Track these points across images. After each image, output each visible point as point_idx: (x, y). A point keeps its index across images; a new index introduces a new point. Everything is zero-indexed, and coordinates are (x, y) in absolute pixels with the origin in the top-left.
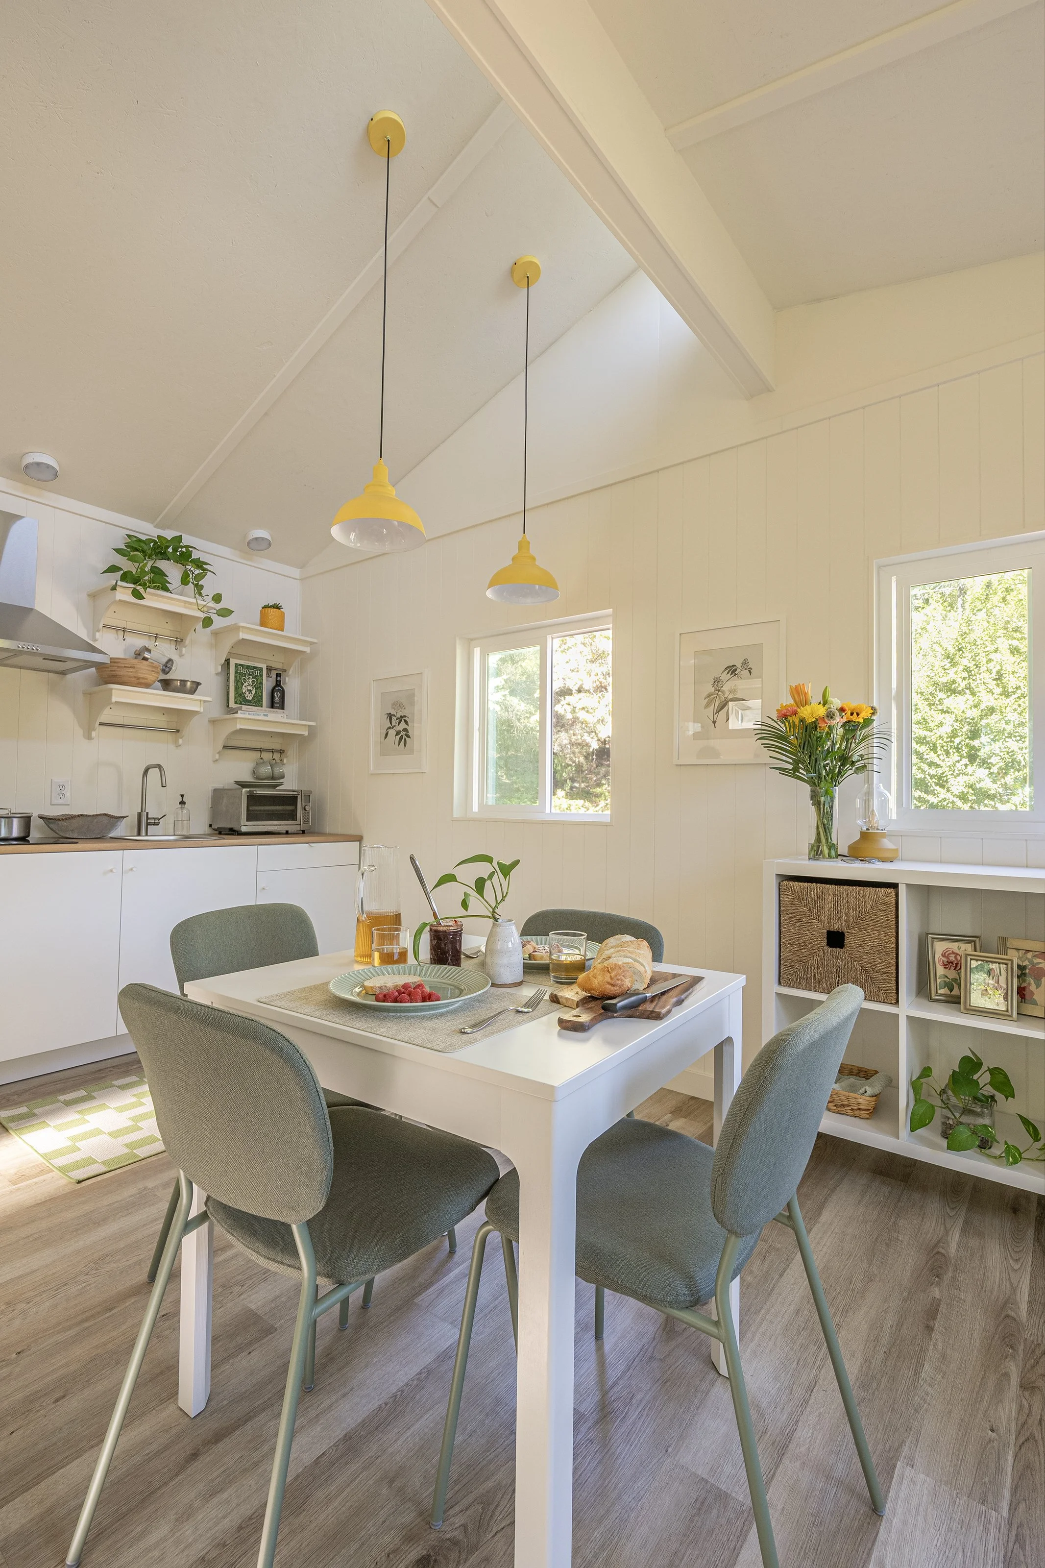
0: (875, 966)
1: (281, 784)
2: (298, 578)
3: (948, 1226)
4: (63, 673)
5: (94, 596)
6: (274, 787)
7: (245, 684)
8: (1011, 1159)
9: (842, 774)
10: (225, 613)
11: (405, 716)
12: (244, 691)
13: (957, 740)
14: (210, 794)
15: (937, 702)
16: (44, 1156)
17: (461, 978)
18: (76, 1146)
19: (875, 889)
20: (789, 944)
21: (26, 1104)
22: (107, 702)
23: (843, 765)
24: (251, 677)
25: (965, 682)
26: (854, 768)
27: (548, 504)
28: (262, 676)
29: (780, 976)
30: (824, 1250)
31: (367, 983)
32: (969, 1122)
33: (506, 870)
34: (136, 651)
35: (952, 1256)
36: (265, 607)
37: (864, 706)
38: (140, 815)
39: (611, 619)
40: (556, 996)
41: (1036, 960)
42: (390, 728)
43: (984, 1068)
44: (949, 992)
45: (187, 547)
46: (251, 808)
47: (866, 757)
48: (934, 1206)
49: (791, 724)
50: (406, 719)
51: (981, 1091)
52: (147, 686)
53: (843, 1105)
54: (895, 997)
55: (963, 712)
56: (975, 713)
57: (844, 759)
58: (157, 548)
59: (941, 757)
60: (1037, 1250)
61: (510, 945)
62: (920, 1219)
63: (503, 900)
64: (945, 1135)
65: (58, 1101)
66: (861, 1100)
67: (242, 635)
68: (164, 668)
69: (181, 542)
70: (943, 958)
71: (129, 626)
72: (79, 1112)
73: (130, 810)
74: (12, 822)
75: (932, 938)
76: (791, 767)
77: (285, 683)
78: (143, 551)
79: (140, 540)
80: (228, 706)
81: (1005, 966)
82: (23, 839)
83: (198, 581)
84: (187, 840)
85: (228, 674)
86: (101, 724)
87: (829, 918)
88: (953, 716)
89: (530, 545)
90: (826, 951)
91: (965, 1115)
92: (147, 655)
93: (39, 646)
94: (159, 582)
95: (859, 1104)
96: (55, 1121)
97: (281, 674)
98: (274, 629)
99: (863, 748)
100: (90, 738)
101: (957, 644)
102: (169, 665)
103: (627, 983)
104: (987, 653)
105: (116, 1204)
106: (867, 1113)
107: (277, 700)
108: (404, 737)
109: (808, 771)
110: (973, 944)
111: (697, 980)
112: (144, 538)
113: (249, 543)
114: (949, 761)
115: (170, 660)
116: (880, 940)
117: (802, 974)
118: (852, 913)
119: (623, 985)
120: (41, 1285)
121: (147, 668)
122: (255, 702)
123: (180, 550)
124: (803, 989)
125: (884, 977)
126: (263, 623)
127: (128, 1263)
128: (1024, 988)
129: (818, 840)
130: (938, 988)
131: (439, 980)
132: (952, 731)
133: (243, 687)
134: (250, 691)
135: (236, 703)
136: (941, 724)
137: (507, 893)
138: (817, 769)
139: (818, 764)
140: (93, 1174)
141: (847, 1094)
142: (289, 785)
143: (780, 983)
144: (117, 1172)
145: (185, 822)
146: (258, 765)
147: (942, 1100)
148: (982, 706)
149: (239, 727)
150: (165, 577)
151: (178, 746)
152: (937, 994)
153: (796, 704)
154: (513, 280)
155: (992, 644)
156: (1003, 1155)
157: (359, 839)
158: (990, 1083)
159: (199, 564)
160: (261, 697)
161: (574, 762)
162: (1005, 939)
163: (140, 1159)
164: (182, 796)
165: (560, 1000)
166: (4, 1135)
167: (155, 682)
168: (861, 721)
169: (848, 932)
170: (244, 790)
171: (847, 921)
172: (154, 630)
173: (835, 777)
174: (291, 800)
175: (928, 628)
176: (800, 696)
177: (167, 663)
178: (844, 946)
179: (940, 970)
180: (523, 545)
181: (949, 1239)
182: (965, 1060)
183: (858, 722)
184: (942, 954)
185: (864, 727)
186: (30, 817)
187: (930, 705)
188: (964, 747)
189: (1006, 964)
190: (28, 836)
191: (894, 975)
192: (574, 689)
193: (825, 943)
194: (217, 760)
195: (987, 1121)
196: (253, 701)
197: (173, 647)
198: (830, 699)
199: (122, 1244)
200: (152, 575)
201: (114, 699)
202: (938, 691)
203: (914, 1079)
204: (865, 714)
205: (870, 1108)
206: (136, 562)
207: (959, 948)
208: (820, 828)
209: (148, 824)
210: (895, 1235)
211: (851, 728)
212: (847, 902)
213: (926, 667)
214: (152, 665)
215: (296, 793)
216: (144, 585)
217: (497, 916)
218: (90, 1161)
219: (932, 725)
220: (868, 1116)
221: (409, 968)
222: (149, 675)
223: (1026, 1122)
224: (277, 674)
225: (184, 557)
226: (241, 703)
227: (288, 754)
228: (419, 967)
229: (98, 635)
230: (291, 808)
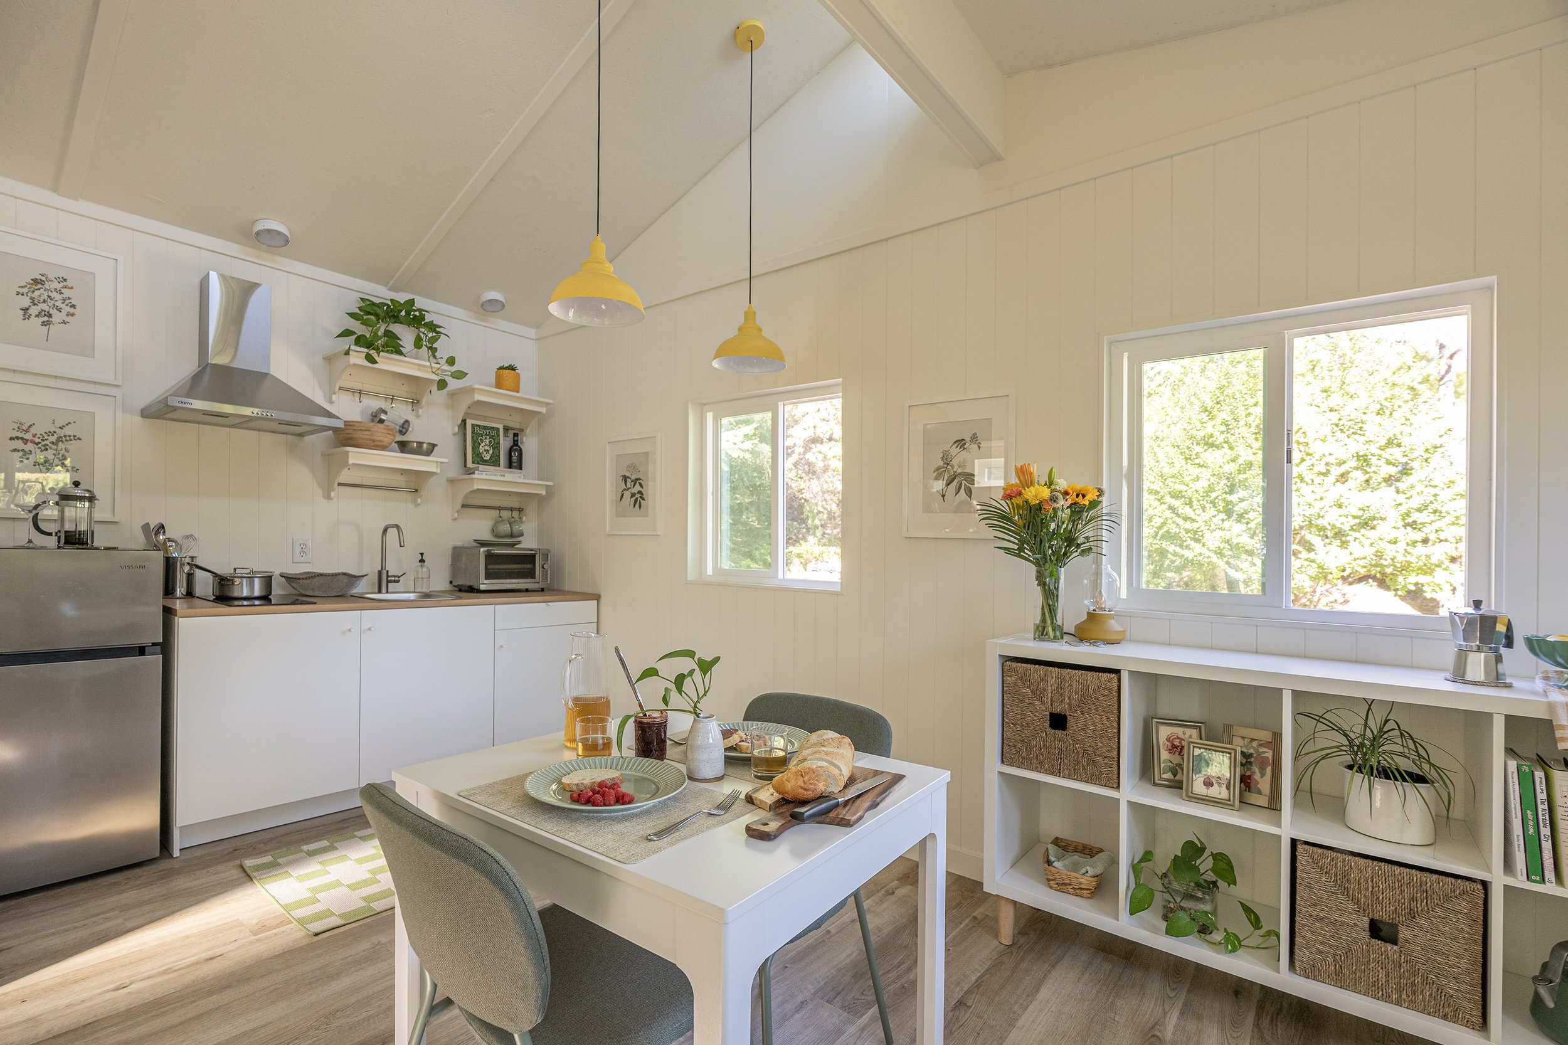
0: (1097, 749)
1: (519, 542)
2: (534, 338)
3: (1167, 1007)
4: (301, 435)
5: (329, 359)
6: (512, 545)
7: (482, 445)
8: (1229, 947)
9: (1068, 555)
10: (460, 375)
11: (640, 479)
12: (481, 451)
13: (1214, 495)
14: (450, 552)
15: (1194, 456)
16: (285, 907)
17: (660, 773)
18: (316, 897)
19: (1098, 673)
20: (1013, 724)
21: (271, 853)
22: (345, 463)
23: (1069, 546)
24: (488, 437)
25: (1223, 436)
26: (1078, 551)
27: (777, 271)
28: (498, 436)
29: (1002, 755)
30: (1039, 1028)
31: (565, 780)
32: (1190, 907)
33: (706, 667)
34: (373, 412)
35: (1168, 1039)
36: (501, 368)
37: (1090, 488)
38: (380, 573)
39: (840, 388)
40: (751, 797)
41: (1262, 750)
42: (625, 490)
43: (1207, 853)
44: (1172, 777)
45: (420, 310)
46: (489, 567)
47: (1091, 539)
48: (1155, 985)
49: (1015, 506)
50: (641, 481)
51: (1204, 877)
52: (384, 448)
53: (1065, 884)
54: (1116, 781)
55: (1220, 466)
56: (1232, 468)
57: (1070, 540)
58: (391, 311)
59: (1197, 511)
60: (1256, 1036)
61: (711, 741)
62: (1139, 999)
63: (705, 695)
64: (1165, 918)
65: (302, 851)
66: (1082, 880)
67: (478, 397)
68: (401, 429)
69: (413, 305)
70: (1167, 743)
71: (366, 387)
72: (321, 863)
73: (370, 568)
74: (254, 581)
75: (1157, 722)
76: (1016, 547)
77: (522, 443)
78: (377, 315)
79: (373, 304)
80: (465, 466)
81: (1228, 755)
82: (266, 599)
83: (432, 344)
84: (427, 598)
85: (465, 434)
86: (339, 484)
87: (1052, 700)
88: (1210, 470)
89: (757, 314)
90: (1048, 733)
91: (1186, 899)
92: (383, 417)
93: (274, 411)
94: (393, 346)
95: (1080, 883)
96: (297, 871)
97: (518, 434)
98: (509, 390)
99: (1092, 528)
100: (329, 498)
101: (1216, 397)
102: (405, 426)
103: (821, 787)
104: (1247, 407)
105: (350, 958)
106: (1088, 892)
107: (515, 461)
108: (639, 499)
109: (1034, 553)
110: (1198, 729)
111: (898, 778)
112: (377, 301)
113: (482, 305)
114: (1205, 516)
115: (407, 421)
116: (1102, 724)
117: (1024, 755)
118: (1075, 697)
119: (816, 789)
120: (273, 1038)
121: (382, 431)
122: (493, 462)
123: (412, 313)
124: (1025, 769)
125: (1106, 761)
126: (498, 385)
127: (357, 1019)
128: (1249, 777)
129: (1044, 620)
130: (1162, 772)
131: (640, 774)
132: (1209, 486)
133: (481, 447)
134: (487, 451)
135: (473, 463)
136: (1198, 479)
137: (709, 688)
138: (1042, 550)
139: (1042, 545)
140: (330, 926)
141: (1068, 873)
142: (528, 543)
143: (1003, 762)
144: (353, 925)
145: (425, 580)
146: (497, 523)
147: (1163, 884)
148: (1241, 461)
149: (476, 487)
150: (398, 341)
151: (417, 505)
152: (1161, 779)
153: (1022, 485)
154: (736, 42)
155: (1252, 398)
156: (1223, 942)
157: (597, 597)
158: (1212, 870)
159: (432, 327)
160: (499, 456)
161: (825, 509)
162: (1230, 727)
163: (376, 912)
164: (422, 554)
165: (755, 801)
166: (249, 884)
167: (391, 444)
168: (1087, 503)
169: (1070, 715)
170: (482, 550)
171: (1069, 704)
172: (391, 392)
173: (1061, 558)
174: (530, 559)
175: (1186, 380)
176: (1025, 476)
177: (404, 424)
178: (1066, 728)
179: (1165, 755)
180: (749, 315)
181: (1167, 1022)
182: (1189, 845)
183: (1084, 505)
184: (1167, 739)
185: (1089, 509)
186: (270, 577)
187: (1186, 459)
188: (1220, 502)
189: (1230, 753)
190: (270, 594)
191: (1116, 759)
192: (825, 437)
193: (1047, 724)
194: (455, 519)
195: (1207, 907)
196: (490, 461)
197: (410, 408)
198: (1056, 480)
199: (353, 1000)
200: (386, 338)
201: (351, 461)
202: (1195, 444)
203: (1136, 862)
204: (1092, 496)
205: (1091, 888)
206: (370, 326)
207: (1184, 733)
208: (1045, 609)
209: (388, 582)
210: (1112, 1015)
211: (1077, 511)
212: (1070, 685)
213: (1183, 420)
214: (388, 428)
215: (534, 552)
216: (377, 350)
217: (698, 711)
218: (328, 913)
219: (1187, 479)
220: (1089, 895)
221: (612, 760)
222: (384, 437)
223: (1247, 910)
224: (514, 434)
225: (417, 320)
226: (478, 463)
227: (527, 512)
228: (621, 759)
229: (334, 397)
230: (529, 566)
